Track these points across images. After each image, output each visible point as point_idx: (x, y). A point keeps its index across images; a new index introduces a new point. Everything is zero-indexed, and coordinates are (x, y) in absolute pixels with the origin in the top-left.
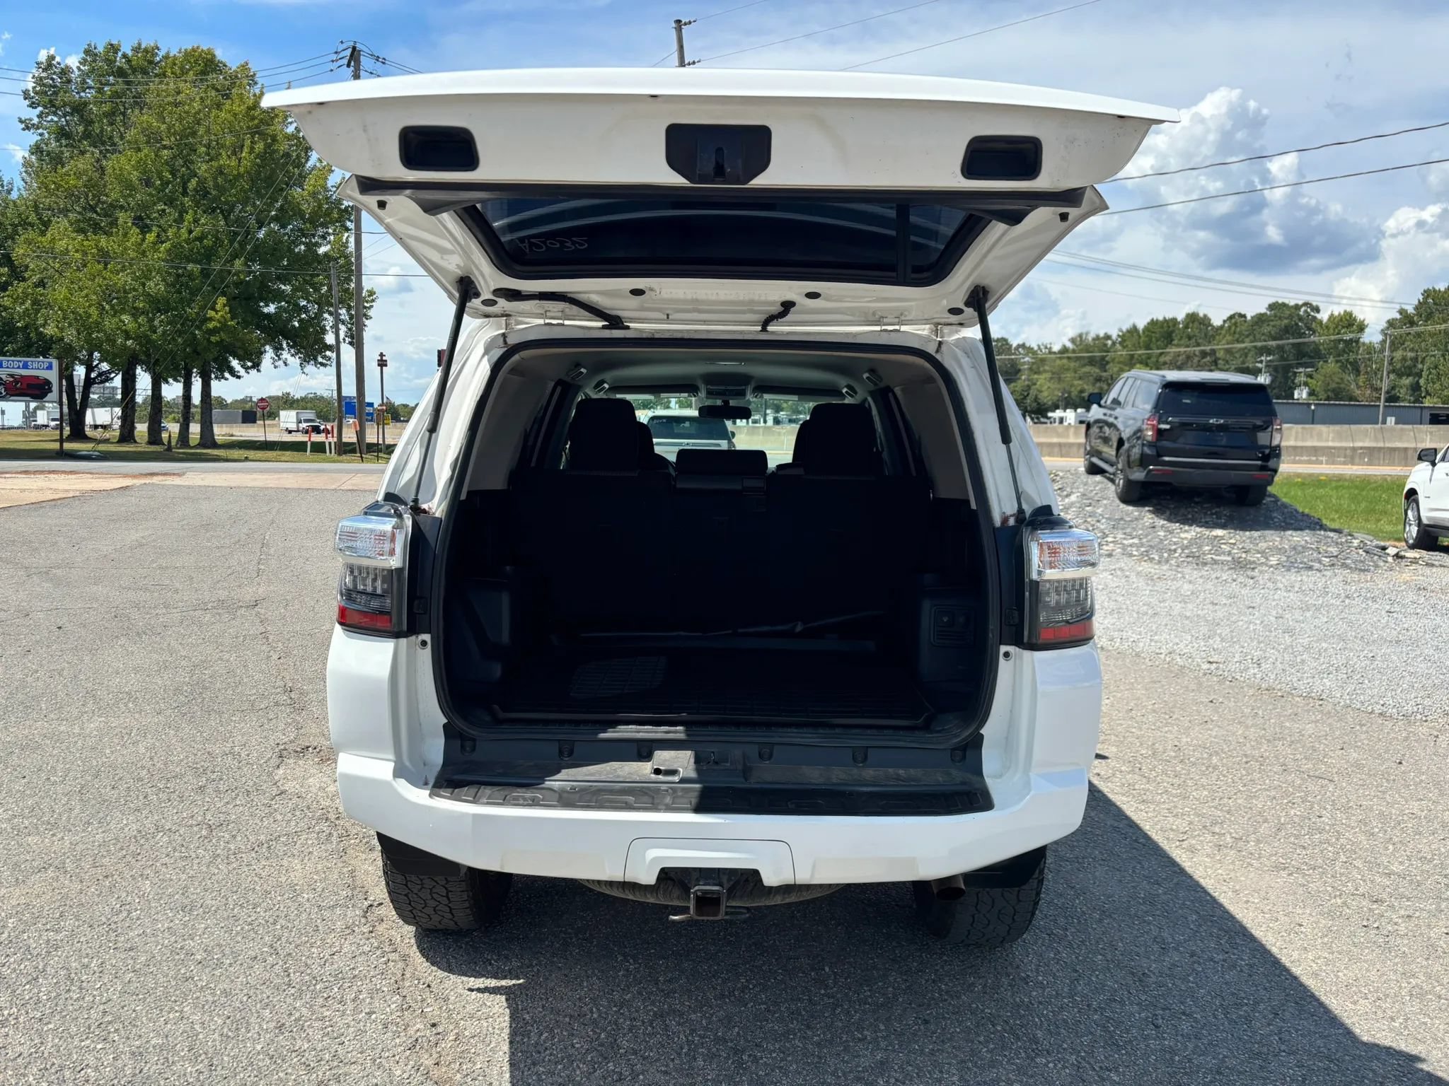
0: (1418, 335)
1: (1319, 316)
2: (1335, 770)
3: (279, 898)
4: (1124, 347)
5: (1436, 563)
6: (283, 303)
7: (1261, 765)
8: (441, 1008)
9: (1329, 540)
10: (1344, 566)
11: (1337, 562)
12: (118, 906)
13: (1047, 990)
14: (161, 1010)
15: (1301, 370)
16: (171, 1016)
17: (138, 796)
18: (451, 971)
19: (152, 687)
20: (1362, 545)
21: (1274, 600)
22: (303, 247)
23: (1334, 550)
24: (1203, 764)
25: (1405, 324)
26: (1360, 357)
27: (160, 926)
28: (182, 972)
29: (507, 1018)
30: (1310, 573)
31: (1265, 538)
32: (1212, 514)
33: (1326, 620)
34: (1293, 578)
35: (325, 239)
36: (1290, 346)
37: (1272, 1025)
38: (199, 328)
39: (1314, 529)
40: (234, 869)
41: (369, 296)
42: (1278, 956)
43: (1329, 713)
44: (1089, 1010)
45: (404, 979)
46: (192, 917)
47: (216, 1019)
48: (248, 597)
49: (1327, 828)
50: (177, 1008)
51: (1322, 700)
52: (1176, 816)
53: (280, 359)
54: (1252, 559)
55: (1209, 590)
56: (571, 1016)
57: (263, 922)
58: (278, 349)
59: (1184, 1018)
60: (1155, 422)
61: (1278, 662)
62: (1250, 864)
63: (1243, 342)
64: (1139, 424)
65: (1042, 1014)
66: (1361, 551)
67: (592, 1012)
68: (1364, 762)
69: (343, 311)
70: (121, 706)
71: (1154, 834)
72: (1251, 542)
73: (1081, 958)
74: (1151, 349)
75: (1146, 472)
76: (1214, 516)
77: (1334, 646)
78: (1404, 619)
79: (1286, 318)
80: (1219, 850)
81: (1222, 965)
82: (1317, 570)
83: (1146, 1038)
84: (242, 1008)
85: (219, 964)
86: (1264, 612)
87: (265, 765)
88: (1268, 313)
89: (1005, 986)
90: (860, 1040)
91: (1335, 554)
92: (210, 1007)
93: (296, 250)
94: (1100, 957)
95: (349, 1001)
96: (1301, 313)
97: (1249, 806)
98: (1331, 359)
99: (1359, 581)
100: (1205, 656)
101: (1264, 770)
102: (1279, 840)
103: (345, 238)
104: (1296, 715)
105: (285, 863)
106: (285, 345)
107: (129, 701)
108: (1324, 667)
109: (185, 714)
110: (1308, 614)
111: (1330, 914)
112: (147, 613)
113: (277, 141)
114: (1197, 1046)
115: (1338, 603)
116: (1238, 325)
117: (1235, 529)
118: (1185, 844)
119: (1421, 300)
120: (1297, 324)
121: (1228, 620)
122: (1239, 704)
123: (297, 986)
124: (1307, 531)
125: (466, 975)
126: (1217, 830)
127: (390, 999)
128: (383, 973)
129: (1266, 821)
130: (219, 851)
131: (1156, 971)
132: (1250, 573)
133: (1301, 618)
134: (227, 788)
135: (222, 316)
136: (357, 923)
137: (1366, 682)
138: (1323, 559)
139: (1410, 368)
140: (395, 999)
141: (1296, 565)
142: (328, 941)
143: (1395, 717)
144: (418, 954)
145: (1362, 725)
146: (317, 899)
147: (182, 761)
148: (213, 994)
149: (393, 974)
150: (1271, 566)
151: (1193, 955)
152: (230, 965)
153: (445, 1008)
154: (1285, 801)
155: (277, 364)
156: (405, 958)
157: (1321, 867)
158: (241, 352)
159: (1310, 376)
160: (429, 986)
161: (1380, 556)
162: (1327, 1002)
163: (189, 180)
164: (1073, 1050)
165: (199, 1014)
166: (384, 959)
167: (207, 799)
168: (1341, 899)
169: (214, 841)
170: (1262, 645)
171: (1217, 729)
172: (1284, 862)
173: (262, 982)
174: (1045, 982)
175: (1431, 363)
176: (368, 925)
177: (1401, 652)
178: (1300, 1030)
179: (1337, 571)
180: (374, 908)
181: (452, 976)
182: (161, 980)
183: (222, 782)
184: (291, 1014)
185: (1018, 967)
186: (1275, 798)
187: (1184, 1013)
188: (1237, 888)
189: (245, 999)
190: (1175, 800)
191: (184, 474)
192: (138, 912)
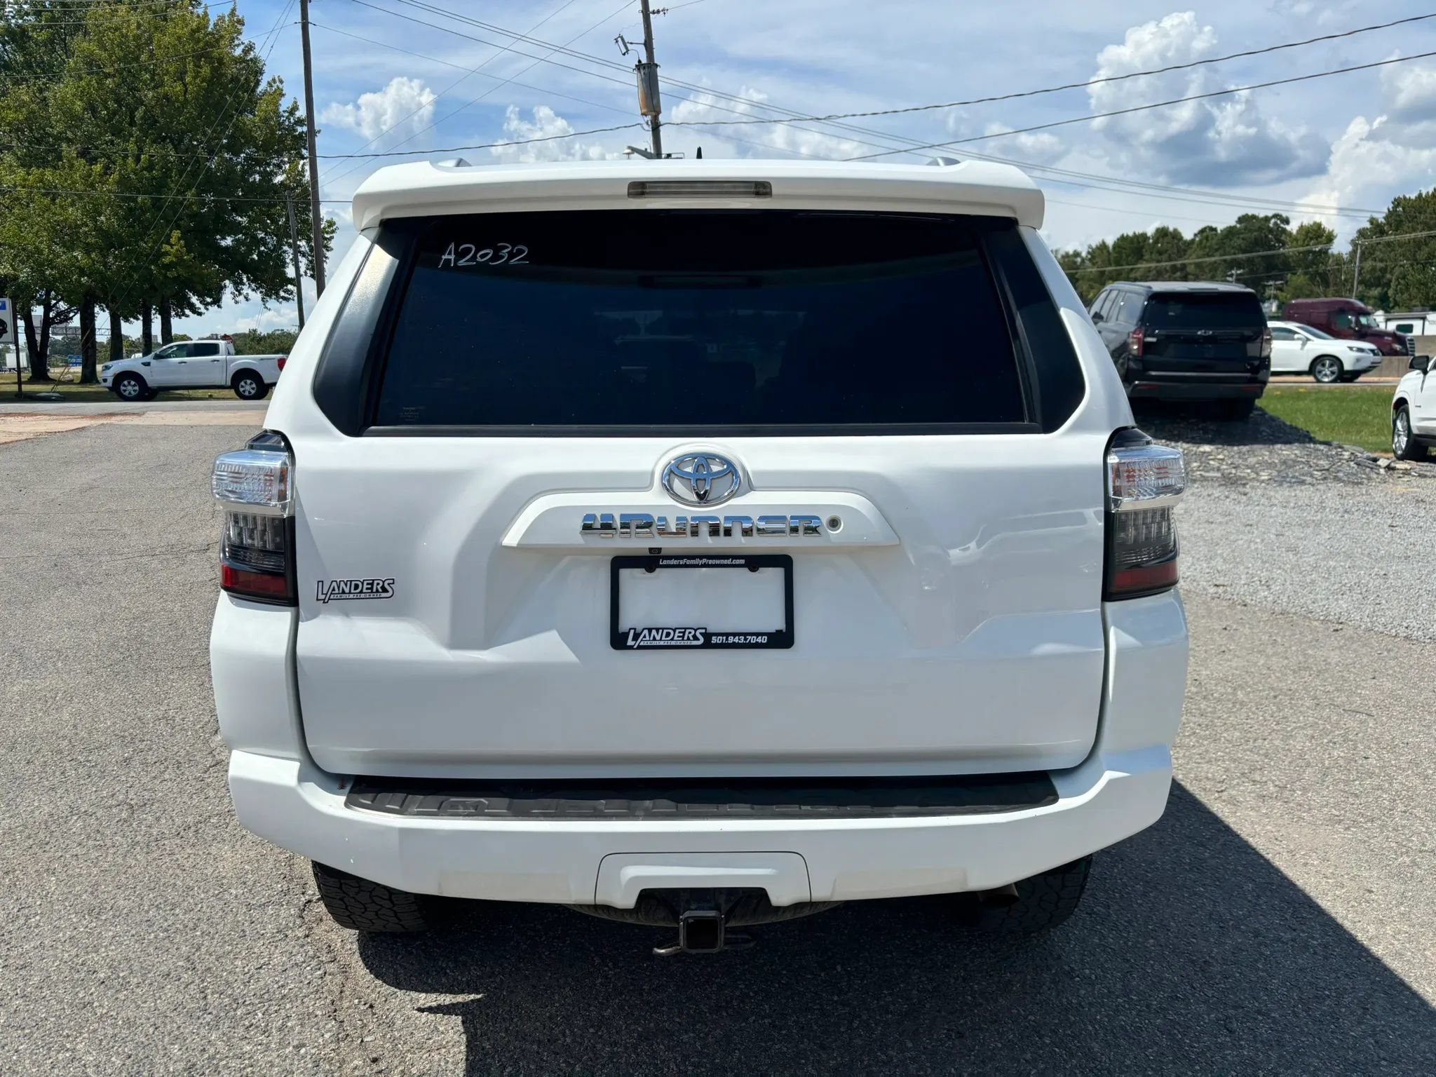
0: (1388, 244)
1: (1288, 228)
2: (1371, 703)
3: (202, 896)
4: (1094, 264)
5: (1428, 474)
6: (240, 236)
7: (1291, 699)
8: (384, 1036)
9: (1319, 453)
10: (1337, 479)
11: (1330, 475)
12: (16, 910)
13: (1097, 987)
14: (49, 1049)
15: (1271, 283)
16: (60, 1056)
17: (54, 772)
18: (399, 986)
19: (85, 644)
20: (1353, 458)
21: (1271, 517)
22: (257, 177)
23: (1324, 463)
24: (1229, 700)
25: (1375, 234)
26: (1329, 268)
27: (61, 935)
28: (81, 995)
29: (463, 1048)
30: (1303, 487)
31: (1253, 453)
32: (1199, 429)
33: (1328, 537)
34: (1287, 493)
35: (281, 168)
36: (1260, 259)
37: (1363, 1023)
38: (154, 262)
39: (1304, 442)
40: (154, 859)
41: (329, 226)
42: (1353, 932)
43: (1352, 638)
44: (1150, 1012)
45: (342, 997)
46: (100, 923)
47: (113, 1059)
48: (200, 540)
49: (1377, 771)
50: (68, 1046)
51: (1341, 623)
52: (1209, 762)
53: (240, 294)
54: (1242, 475)
55: (1203, 507)
56: (539, 1042)
57: (181, 927)
58: (238, 284)
59: (1260, 1018)
60: (1141, 335)
61: (1288, 583)
62: (1301, 818)
63: (1213, 256)
64: (1124, 337)
65: (1096, 1019)
66: (1352, 464)
67: (564, 1035)
68: (1400, 692)
69: (303, 243)
70: (49, 665)
71: (1188, 785)
72: (1239, 457)
73: (1130, 943)
74: (1122, 265)
75: (1131, 388)
76: (1201, 432)
77: (1342, 564)
78: (1408, 534)
79: (1255, 231)
80: (1264, 800)
81: (1292, 946)
82: (1310, 484)
83: (1221, 1047)
84: (147, 1043)
85: (125, 985)
86: (1263, 530)
87: (201, 730)
88: (1238, 226)
89: (1048, 984)
90: (885, 1063)
91: (1327, 467)
92: (108, 1044)
93: (251, 180)
94: (1152, 941)
95: (274, 1031)
96: (1271, 225)
97: (1287, 747)
98: (1300, 271)
99: (1354, 494)
100: (1209, 579)
101: (1295, 705)
102: (1328, 787)
103: (300, 167)
104: (1317, 641)
105: (214, 850)
106: (245, 280)
107: (59, 659)
108: (1336, 587)
109: (118, 673)
110: (1309, 531)
111: (1398, 875)
112: (90, 561)
113: (224, 63)
114: (1283, 1056)
115: (1338, 518)
116: (1210, 238)
117: (1223, 444)
118: (1225, 795)
119: (1391, 209)
120: (1266, 236)
121: (1227, 539)
122: (1255, 631)
123: (214, 1012)
124: (1296, 444)
125: (416, 990)
126: (1258, 778)
127: (324, 1027)
128: (317, 991)
129: (1308, 765)
130: (139, 837)
131: (1219, 958)
132: (1241, 489)
133: (1302, 535)
134: (156, 760)
135: (177, 250)
136: (291, 925)
137: (1384, 602)
138: (1316, 473)
139: (1379, 279)
140: (330, 1025)
141: (1288, 480)
142: (256, 950)
143: (1421, 640)
144: (361, 963)
145: (1389, 651)
146: (247, 895)
147: (109, 728)
148: (114, 1025)
149: (330, 991)
150: (1263, 481)
151: (1257, 934)
152: (138, 985)
153: (388, 1036)
154: (1326, 741)
155: (237, 299)
156: (345, 970)
157: (1379, 819)
158: (199, 287)
159: (1281, 290)
160: (371, 1006)
161: (1372, 468)
162: (1421, 991)
163: (137, 109)
164: (1138, 1067)
165: (94, 1053)
166: (319, 972)
167: (132, 774)
168: (1408, 856)
169: (134, 826)
170: (1267, 565)
171: (1236, 659)
172: (1337, 813)
173: (173, 1008)
174: (1093, 977)
175: (1401, 273)
176: (304, 927)
177: (1413, 569)
178: (1397, 1030)
179: (1330, 485)
180: (312, 904)
181: (400, 993)
182: (54, 1008)
183: (150, 753)
184: (204, 1050)
185: (1059, 957)
186: (1313, 737)
187: (1259, 1012)
188: (1292, 847)
189: (151, 1030)
190: (1205, 743)
191: (144, 414)
192: (38, 918)
